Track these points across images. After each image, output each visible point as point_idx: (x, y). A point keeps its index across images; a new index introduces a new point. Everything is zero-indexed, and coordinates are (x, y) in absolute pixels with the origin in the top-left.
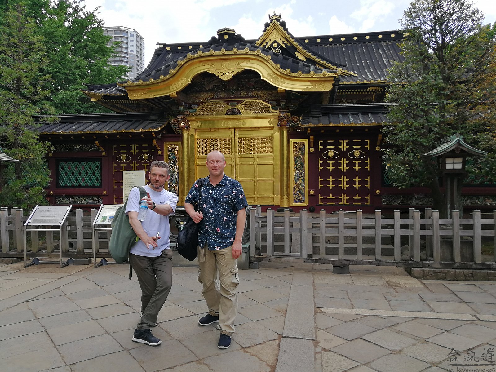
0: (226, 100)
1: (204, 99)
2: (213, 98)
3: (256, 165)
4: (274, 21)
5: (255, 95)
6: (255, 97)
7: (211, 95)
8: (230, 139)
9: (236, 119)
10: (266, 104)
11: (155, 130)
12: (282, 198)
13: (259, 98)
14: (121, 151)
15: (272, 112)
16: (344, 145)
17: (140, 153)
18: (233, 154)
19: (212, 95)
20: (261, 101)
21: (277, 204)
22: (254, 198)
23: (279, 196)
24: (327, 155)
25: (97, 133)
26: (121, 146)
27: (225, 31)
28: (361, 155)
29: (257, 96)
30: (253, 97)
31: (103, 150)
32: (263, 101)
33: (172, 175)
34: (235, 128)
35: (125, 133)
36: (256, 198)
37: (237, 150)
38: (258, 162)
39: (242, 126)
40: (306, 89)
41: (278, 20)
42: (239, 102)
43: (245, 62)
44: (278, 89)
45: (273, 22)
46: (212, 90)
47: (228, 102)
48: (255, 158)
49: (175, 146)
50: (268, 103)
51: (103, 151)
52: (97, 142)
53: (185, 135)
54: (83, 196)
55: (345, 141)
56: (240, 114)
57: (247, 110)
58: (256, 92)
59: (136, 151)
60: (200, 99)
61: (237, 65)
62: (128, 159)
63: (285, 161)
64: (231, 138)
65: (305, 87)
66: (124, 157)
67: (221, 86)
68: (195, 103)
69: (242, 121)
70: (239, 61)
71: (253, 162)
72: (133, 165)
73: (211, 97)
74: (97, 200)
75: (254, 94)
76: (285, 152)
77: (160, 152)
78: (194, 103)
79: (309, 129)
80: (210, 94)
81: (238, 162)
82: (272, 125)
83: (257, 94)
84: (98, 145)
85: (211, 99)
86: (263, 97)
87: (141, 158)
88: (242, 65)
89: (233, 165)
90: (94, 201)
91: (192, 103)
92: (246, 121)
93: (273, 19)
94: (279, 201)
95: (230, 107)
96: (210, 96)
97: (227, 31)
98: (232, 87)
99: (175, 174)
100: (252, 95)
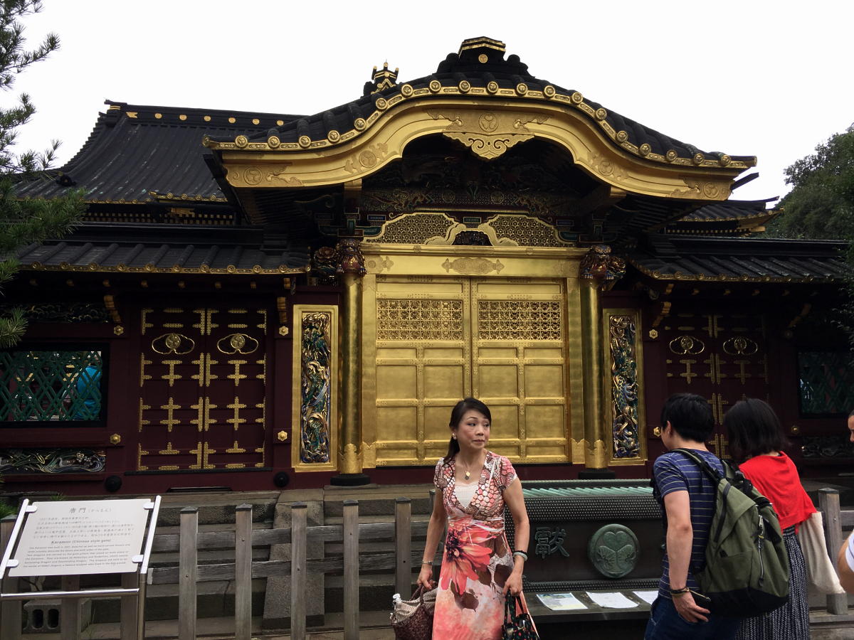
0: (454, 210)
1: (400, 205)
2: (424, 204)
3: (521, 368)
4: (387, 80)
5: (524, 203)
6: (524, 208)
7: (419, 196)
8: (458, 303)
9: (481, 255)
10: (547, 225)
11: (295, 271)
12: (590, 447)
13: (532, 211)
14: (167, 325)
15: (561, 245)
16: (713, 325)
17: (223, 332)
18: (467, 338)
19: (422, 197)
20: (536, 219)
21: (578, 460)
22: (519, 447)
23: (582, 442)
24: (677, 346)
25: (121, 273)
26: (167, 311)
27: (483, 45)
28: (751, 348)
29: (530, 204)
30: (518, 207)
31: (118, 320)
32: (541, 218)
33: (316, 389)
34: (471, 278)
35: (208, 276)
36: (523, 447)
37: (475, 329)
38: (528, 360)
39: (493, 273)
40: (674, 193)
41: (392, 80)
42: (484, 217)
43: (535, 121)
44: (613, 189)
45: (384, 83)
46: (418, 185)
47: (460, 218)
48: (521, 349)
49: (324, 317)
50: (554, 223)
51: (117, 324)
52: (109, 298)
53: (353, 290)
54: (43, 451)
55: (715, 318)
56: (488, 243)
57: (503, 236)
58: (527, 197)
59: (210, 326)
60: (390, 204)
61: (516, 125)
62: (184, 345)
63: (595, 357)
64: (461, 302)
65: (673, 189)
66: (173, 341)
67: (443, 175)
68: (378, 212)
69: (494, 261)
70: (525, 119)
71: (515, 360)
72: (200, 362)
73: (419, 200)
74: (88, 460)
75: (523, 200)
76: (594, 338)
77: (284, 331)
78: (374, 212)
79: (671, 285)
80: (416, 195)
81: (481, 360)
82: (560, 274)
83: (528, 201)
84: (111, 305)
85: (419, 205)
86: (543, 209)
87: (226, 345)
88: (528, 126)
89: (467, 366)
90: (77, 462)
91: (371, 212)
92: (502, 261)
93: (384, 78)
94: (582, 452)
95: (462, 228)
96: (416, 198)
97: (488, 46)
98: (470, 182)
99: (324, 390)
100: (519, 203)
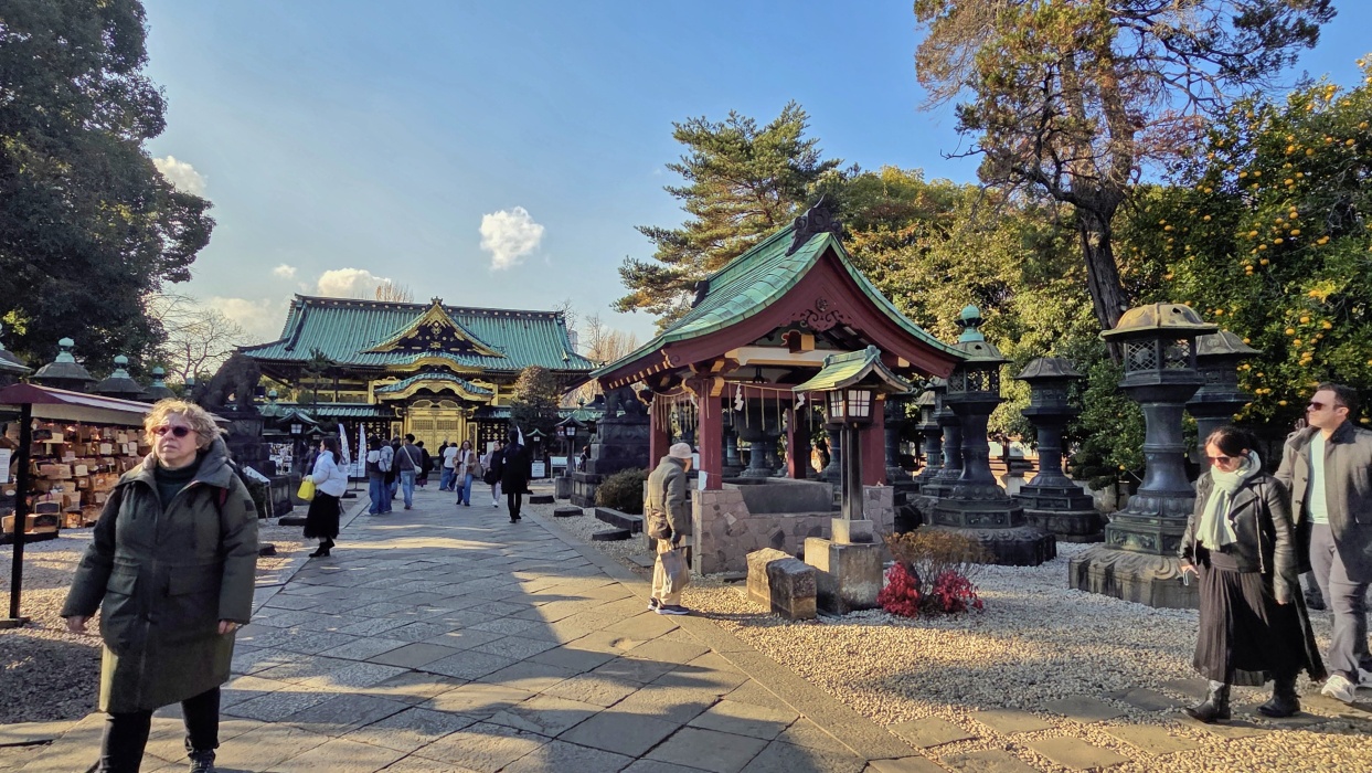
1: (422, 402)
2: (428, 402)
9: (437, 410)
15: (456, 409)
16: (496, 426)
18: (433, 429)
24: (487, 431)
29: (451, 401)
32: (454, 403)
34: (435, 416)
37: (436, 427)
39: (439, 414)
41: (440, 304)
42: (440, 403)
49: (399, 425)
56: (440, 408)
57: (446, 407)
64: (432, 421)
76: (464, 429)
79: (477, 419)
82: (457, 415)
92: (444, 411)
95: (435, 405)
